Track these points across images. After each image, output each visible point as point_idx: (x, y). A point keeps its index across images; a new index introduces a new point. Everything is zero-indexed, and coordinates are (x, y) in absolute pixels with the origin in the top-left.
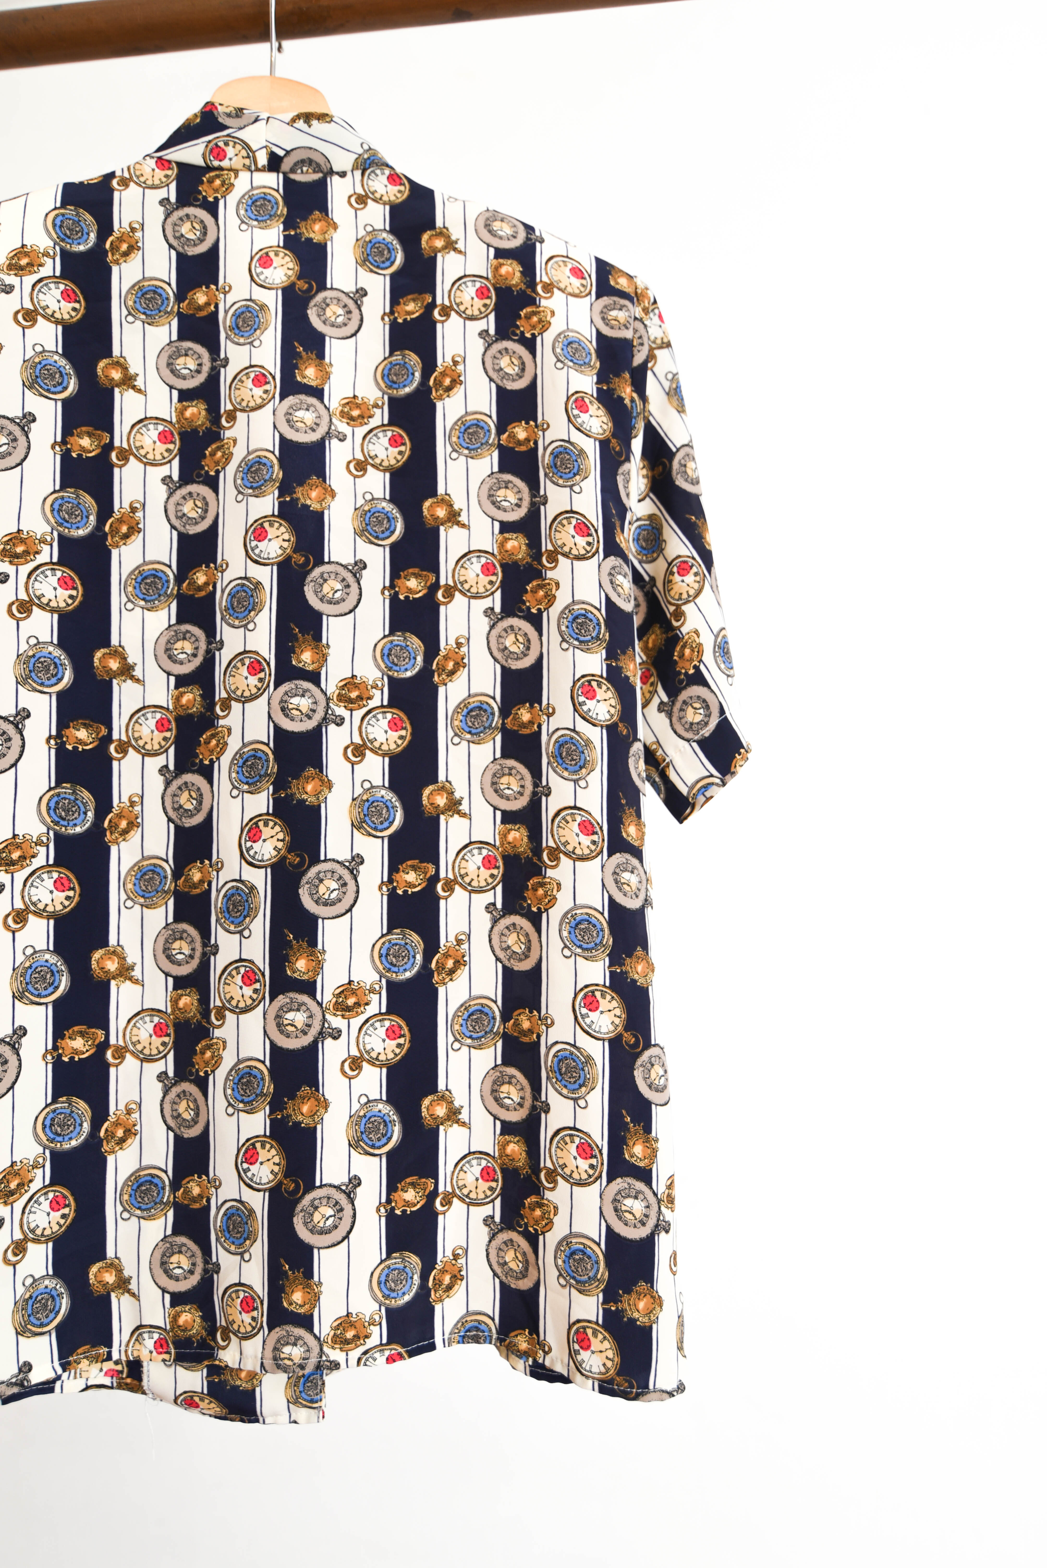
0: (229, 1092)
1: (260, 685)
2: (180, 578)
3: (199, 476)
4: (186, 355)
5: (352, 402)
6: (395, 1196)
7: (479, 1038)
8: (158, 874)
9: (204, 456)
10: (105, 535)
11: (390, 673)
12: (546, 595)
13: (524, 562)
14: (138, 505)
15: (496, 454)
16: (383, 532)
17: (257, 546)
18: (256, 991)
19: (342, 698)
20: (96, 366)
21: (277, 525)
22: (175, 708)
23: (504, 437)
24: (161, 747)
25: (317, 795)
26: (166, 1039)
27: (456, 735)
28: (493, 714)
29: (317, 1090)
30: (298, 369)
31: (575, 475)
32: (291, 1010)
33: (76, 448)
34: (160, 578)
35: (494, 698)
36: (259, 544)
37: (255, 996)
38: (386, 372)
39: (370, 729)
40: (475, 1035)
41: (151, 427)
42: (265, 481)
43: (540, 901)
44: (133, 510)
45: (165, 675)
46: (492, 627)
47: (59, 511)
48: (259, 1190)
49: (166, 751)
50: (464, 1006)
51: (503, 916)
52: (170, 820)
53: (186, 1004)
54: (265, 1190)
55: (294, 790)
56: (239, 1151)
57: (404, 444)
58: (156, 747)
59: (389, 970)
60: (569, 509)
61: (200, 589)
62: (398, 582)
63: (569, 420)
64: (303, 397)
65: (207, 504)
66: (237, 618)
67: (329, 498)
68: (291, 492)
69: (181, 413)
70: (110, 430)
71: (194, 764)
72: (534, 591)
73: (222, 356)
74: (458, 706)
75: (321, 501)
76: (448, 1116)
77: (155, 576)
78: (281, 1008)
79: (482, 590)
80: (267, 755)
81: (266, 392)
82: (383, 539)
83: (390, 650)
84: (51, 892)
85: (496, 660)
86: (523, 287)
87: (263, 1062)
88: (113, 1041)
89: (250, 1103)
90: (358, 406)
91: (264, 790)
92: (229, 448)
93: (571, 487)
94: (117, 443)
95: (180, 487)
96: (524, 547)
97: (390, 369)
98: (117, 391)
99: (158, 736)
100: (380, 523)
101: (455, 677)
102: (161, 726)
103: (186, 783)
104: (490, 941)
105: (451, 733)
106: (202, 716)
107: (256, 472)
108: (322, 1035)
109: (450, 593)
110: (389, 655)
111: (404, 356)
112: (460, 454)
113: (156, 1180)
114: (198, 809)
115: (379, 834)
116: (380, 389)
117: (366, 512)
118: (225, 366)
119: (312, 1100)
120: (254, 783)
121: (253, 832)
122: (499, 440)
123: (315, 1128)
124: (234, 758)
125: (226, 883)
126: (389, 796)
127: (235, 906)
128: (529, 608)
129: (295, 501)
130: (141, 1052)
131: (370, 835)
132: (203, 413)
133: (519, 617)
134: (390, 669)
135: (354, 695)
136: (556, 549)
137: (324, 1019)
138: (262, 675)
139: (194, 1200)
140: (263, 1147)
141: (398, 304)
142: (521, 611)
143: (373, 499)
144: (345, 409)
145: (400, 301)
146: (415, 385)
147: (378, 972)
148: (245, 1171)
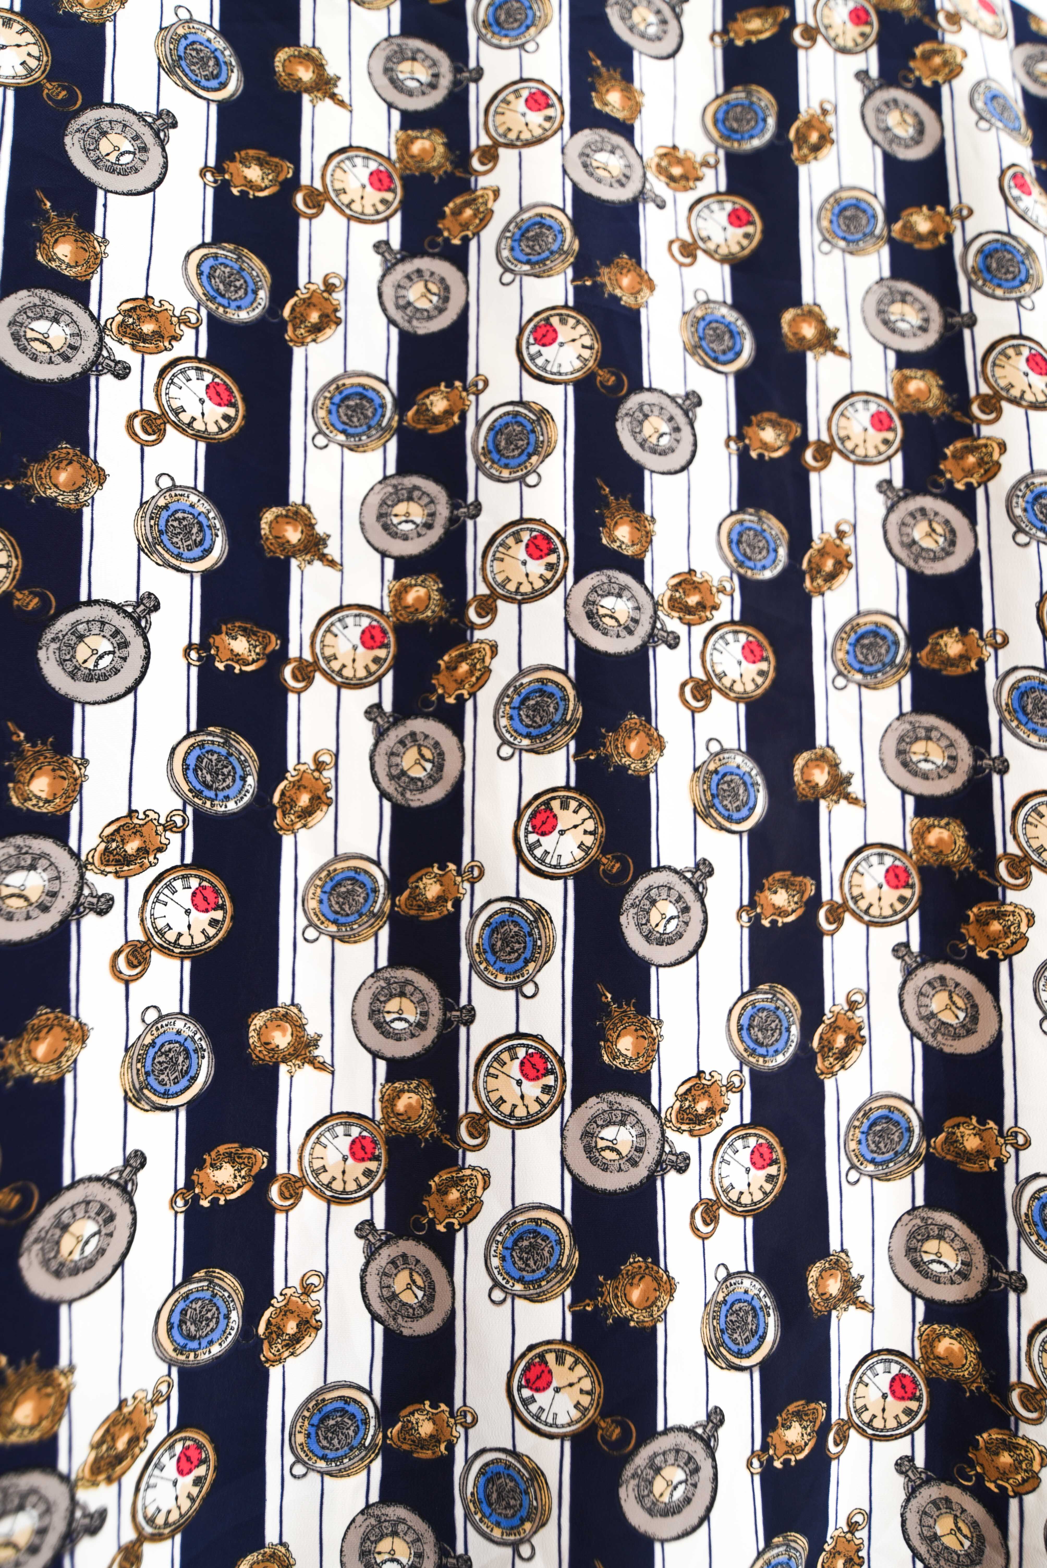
0: (495, 1262)
1: (548, 575)
2: (403, 402)
3: (433, 245)
4: (414, 59)
5: (671, 154)
6: (774, 1437)
7: (886, 1162)
8: (363, 885)
9: (443, 215)
10: (283, 324)
11: (742, 571)
12: (981, 463)
13: (938, 413)
14: (336, 281)
15: (885, 251)
16: (724, 352)
17: (540, 354)
18: (546, 1089)
19: (677, 605)
20: (274, 57)
21: (571, 322)
22: (395, 610)
23: (897, 227)
24: (370, 674)
25: (644, 759)
26: (372, 1165)
27: (840, 673)
28: (896, 643)
29: (656, 1262)
30: (595, 90)
31: (1022, 283)
32: (609, 1123)
33: (237, 181)
34: (371, 401)
35: (897, 619)
36: (544, 350)
37: (545, 1098)
38: (720, 116)
39: (717, 656)
40: (879, 1158)
41: (358, 161)
42: (552, 253)
43: (994, 940)
44: (330, 288)
45: (378, 556)
46: (890, 509)
47: (210, 276)
48: (551, 1437)
49: (379, 680)
50: (863, 1111)
51: (922, 964)
52: (383, 795)
53: (409, 1106)
54: (562, 1438)
55: (611, 749)
56: (513, 1366)
57: (752, 223)
58: (361, 673)
59: (753, 1053)
60: (1016, 332)
61: (436, 420)
62: (749, 431)
63: (1007, 203)
64: (604, 133)
65: (447, 289)
66: (506, 466)
67: (646, 291)
68: (594, 274)
69: (404, 146)
70: (294, 157)
71: (429, 704)
72: (959, 456)
73: (472, 64)
74: (842, 629)
75: (636, 293)
76: (843, 1293)
77: (363, 397)
78: (593, 1120)
79: (872, 452)
80: (563, 689)
81: (548, 119)
82: (725, 363)
83: (740, 534)
84: (188, 912)
85: (898, 560)
86: (917, 13)
87: (561, 1213)
88: (281, 1168)
89: (537, 1282)
90: (680, 162)
91: (560, 748)
92: (486, 203)
93: (1018, 300)
94: (305, 180)
95: (402, 260)
96: (936, 391)
97: (727, 112)
98: (306, 98)
99: (365, 656)
100: (719, 338)
101: (836, 583)
102: (369, 638)
103: (413, 734)
104: (901, 1004)
105: (832, 671)
106: (441, 624)
107: (535, 238)
108: (660, 1167)
109: (824, 452)
110: (739, 542)
111: (749, 94)
112: (834, 246)
113: (352, 1408)
114: (435, 778)
115: (735, 827)
116: (712, 139)
117: (699, 320)
118: (476, 80)
119: (648, 1279)
120: (542, 736)
121: (540, 818)
122: (890, 231)
123: (654, 1329)
124: (503, 694)
125: (489, 903)
126: (747, 765)
127: (506, 941)
128: (950, 483)
129: (599, 287)
130: (328, 1186)
131: (722, 828)
132: (441, 149)
133: (935, 496)
134: (741, 564)
135: (693, 600)
136: (996, 393)
137: (664, 1139)
138: (552, 558)
139: (422, 1444)
140: (560, 1360)
141: (735, 20)
142: (937, 485)
143: (708, 301)
144: (664, 163)
145: (739, 16)
146: (768, 136)
147: (739, 1056)
148: (526, 1402)
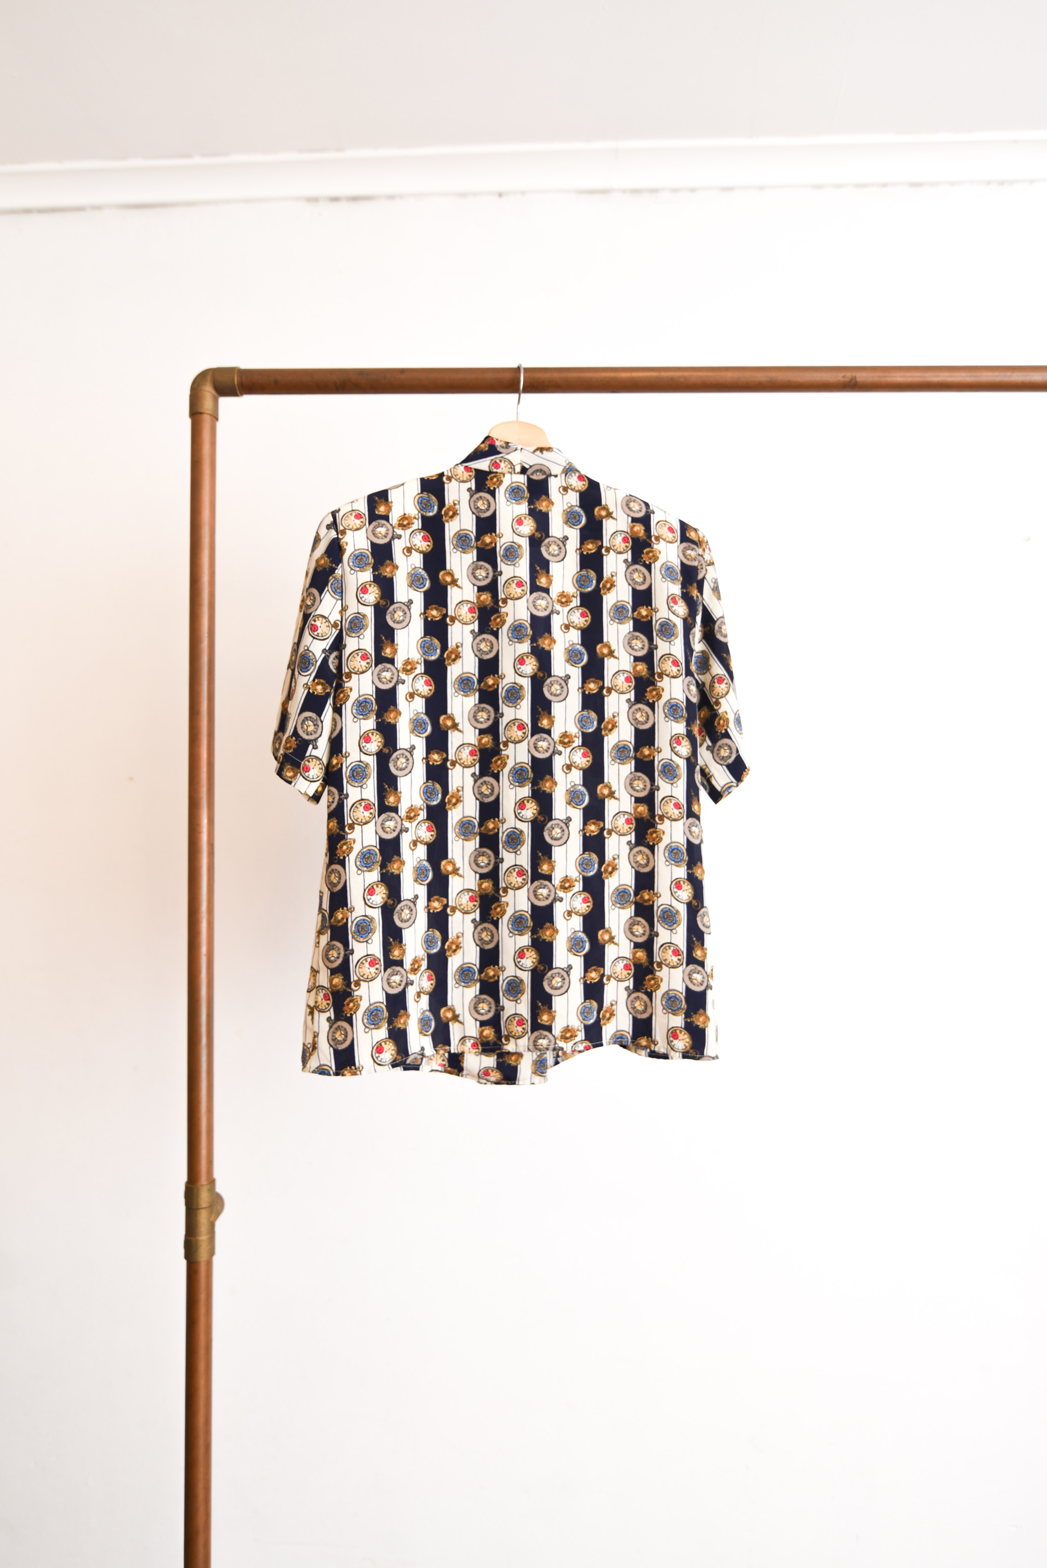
0: (510, 926)
1: (523, 735)
2: (480, 681)
3: (488, 630)
4: (481, 568)
5: (562, 595)
6: (587, 974)
7: (623, 904)
8: (471, 825)
9: (491, 620)
10: (444, 660)
11: (582, 730)
12: (657, 694)
13: (646, 677)
14: (459, 645)
15: (631, 622)
16: (578, 660)
17: (521, 668)
18: (524, 879)
19: (561, 742)
20: (439, 574)
21: (530, 658)
22: (479, 745)
23: (636, 613)
24: (472, 764)
25: (551, 788)
26: (475, 903)
27: (613, 760)
28: (630, 750)
29: (553, 925)
30: (538, 578)
31: (672, 636)
32: (541, 888)
33: (430, 616)
34: (470, 681)
35: (631, 743)
36: (522, 666)
37: (523, 882)
38: (578, 579)
39: (574, 757)
40: (621, 903)
41: (465, 605)
42: (524, 635)
43: (654, 839)
44: (457, 647)
45: (473, 729)
46: (630, 708)
47: (424, 647)
48: (525, 971)
49: (475, 765)
50: (617, 889)
51: (635, 847)
52: (477, 799)
53: (486, 887)
54: (528, 971)
55: (541, 786)
56: (515, 953)
57: (587, 616)
58: (470, 763)
59: (583, 871)
60: (669, 653)
61: (490, 687)
62: (586, 685)
63: (669, 609)
64: (540, 593)
65: (492, 644)
66: (511, 702)
67: (553, 644)
68: (537, 642)
69: (478, 598)
70: (446, 606)
71: (489, 772)
72: (651, 691)
73: (499, 570)
74: (614, 746)
75: (549, 645)
76: (609, 940)
77: (468, 680)
78: (536, 887)
79: (625, 690)
80: (527, 769)
81: (523, 590)
82: (578, 664)
83: (582, 719)
84: (426, 832)
85: (632, 724)
86: (645, 538)
87: (528, 912)
88: (450, 904)
89: (521, 931)
90: (565, 596)
91: (527, 786)
92: (504, 618)
93: (670, 642)
94: (449, 614)
95: (479, 635)
96: (645, 670)
97: (580, 578)
98: (449, 587)
99: (470, 758)
100: (576, 656)
101: (612, 732)
102: (472, 753)
103: (485, 782)
104: (629, 858)
105: (610, 759)
106: (493, 749)
107: (519, 631)
108: (555, 900)
109: (609, 690)
110: (582, 721)
111: (587, 572)
112: (614, 622)
113: (471, 969)
114: (492, 794)
115: (578, 807)
116: (576, 588)
117: (570, 651)
118: (500, 575)
119: (551, 929)
120: (522, 782)
121: (522, 805)
122: (633, 615)
123: (553, 942)
124: (511, 770)
125: (507, 829)
126: (583, 789)
127: (512, 840)
128: (648, 700)
129: (538, 646)
130: (463, 909)
131: (574, 807)
132: (490, 598)
133: (643, 704)
134: (582, 728)
135: (566, 740)
136: (662, 672)
137: (556, 893)
138: (524, 731)
139: (491, 978)
140: (528, 951)
141: (584, 544)
142: (644, 701)
143: (573, 644)
144: (560, 598)
145: (585, 543)
146: (593, 587)
147: (579, 872)
148: (519, 962)
